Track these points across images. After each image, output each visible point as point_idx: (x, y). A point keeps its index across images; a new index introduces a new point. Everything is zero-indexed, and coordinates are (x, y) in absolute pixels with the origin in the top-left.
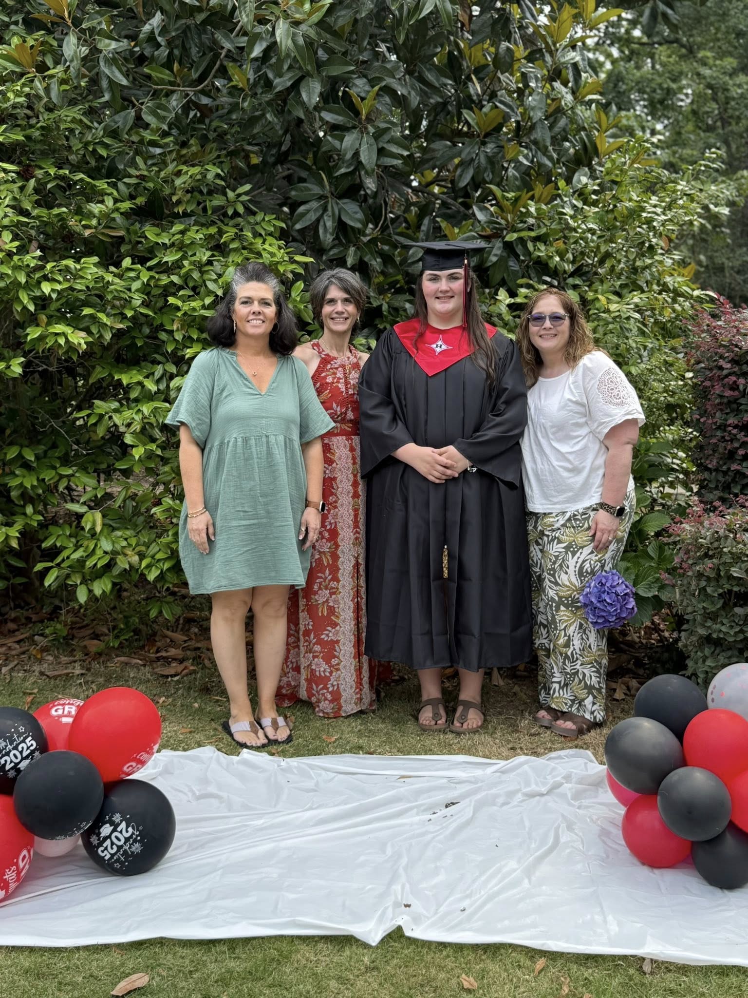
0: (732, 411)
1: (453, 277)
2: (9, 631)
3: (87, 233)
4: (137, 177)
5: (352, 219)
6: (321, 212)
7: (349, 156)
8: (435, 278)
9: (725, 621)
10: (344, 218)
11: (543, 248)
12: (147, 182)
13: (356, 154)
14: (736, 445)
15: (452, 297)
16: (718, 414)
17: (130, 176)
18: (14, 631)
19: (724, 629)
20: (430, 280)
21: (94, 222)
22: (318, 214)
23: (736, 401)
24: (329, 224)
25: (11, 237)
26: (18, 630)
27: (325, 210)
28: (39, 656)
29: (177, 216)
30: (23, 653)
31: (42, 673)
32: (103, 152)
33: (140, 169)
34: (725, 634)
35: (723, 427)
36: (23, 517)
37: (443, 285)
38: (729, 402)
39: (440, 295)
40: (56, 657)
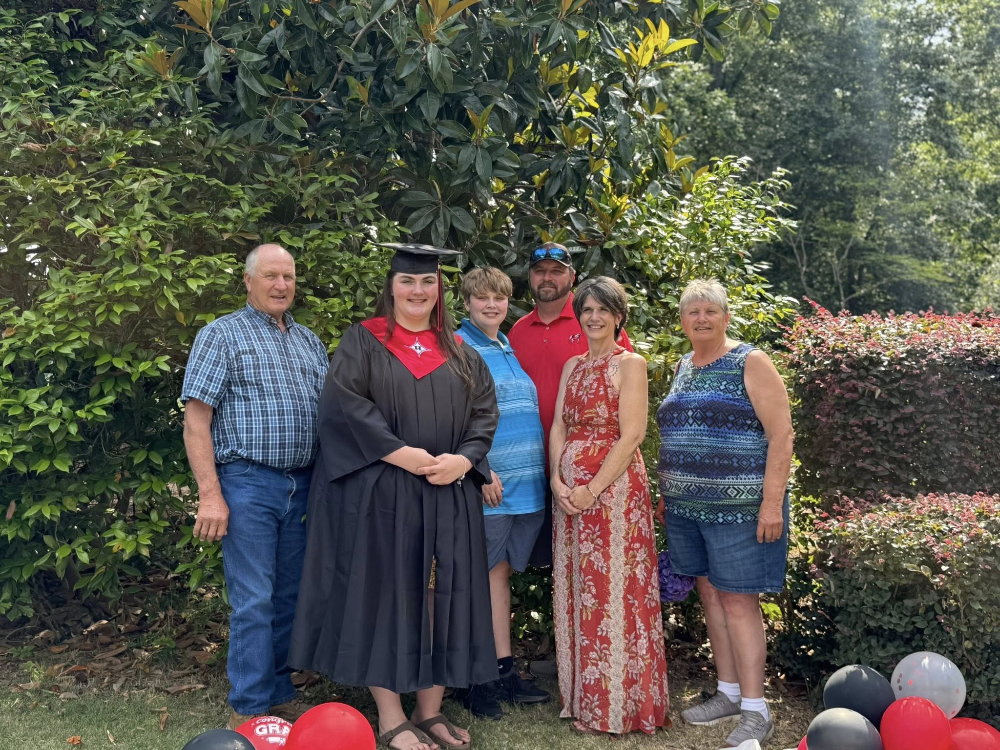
0: (850, 411)
1: (426, 281)
2: (101, 644)
3: (226, 236)
4: (266, 183)
5: (463, 224)
6: (432, 218)
7: (464, 168)
8: (408, 281)
9: (893, 613)
10: (457, 225)
11: (638, 255)
12: (276, 188)
13: (473, 166)
14: (858, 443)
15: (425, 300)
16: (837, 414)
17: (259, 182)
18: (107, 645)
19: (894, 620)
20: (404, 282)
21: (230, 226)
22: (429, 221)
23: (853, 401)
24: (441, 229)
25: (150, 237)
26: (112, 643)
27: (437, 216)
28: (147, 670)
29: (306, 221)
30: (128, 667)
31: (157, 689)
32: (231, 159)
33: (268, 176)
34: (895, 625)
35: (844, 427)
36: (146, 523)
37: (418, 288)
38: (847, 404)
39: (412, 297)
40: (166, 671)
